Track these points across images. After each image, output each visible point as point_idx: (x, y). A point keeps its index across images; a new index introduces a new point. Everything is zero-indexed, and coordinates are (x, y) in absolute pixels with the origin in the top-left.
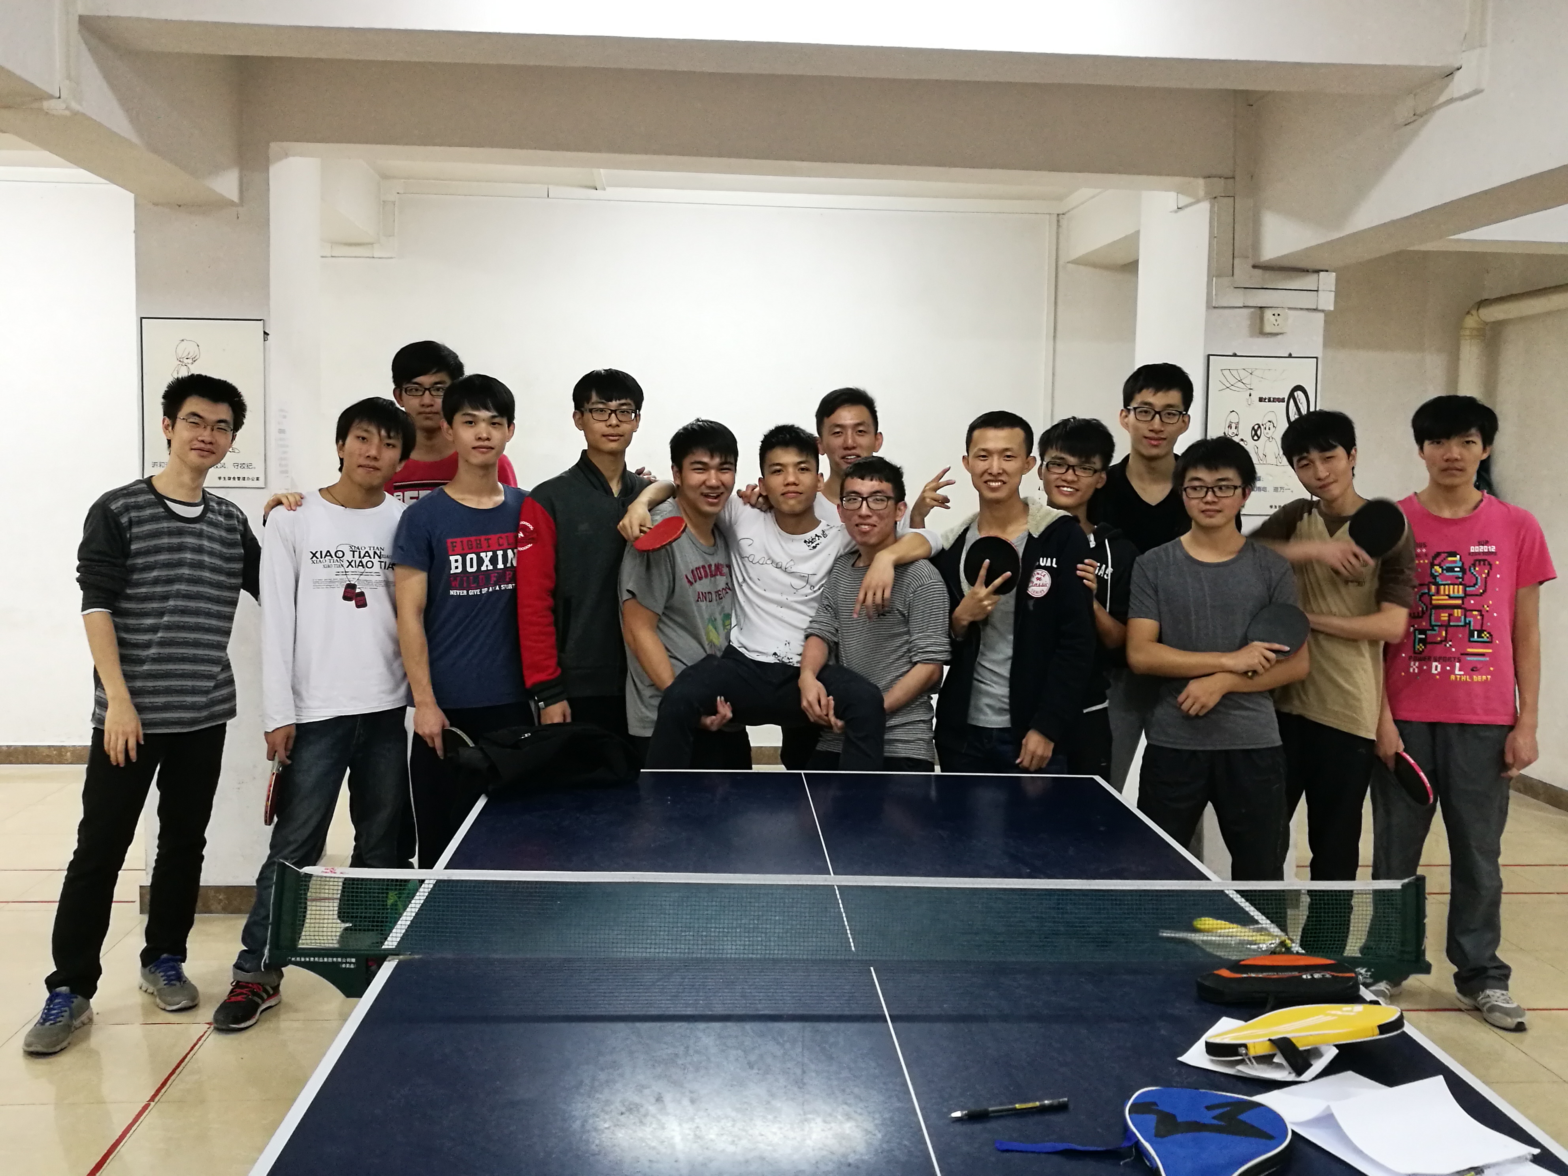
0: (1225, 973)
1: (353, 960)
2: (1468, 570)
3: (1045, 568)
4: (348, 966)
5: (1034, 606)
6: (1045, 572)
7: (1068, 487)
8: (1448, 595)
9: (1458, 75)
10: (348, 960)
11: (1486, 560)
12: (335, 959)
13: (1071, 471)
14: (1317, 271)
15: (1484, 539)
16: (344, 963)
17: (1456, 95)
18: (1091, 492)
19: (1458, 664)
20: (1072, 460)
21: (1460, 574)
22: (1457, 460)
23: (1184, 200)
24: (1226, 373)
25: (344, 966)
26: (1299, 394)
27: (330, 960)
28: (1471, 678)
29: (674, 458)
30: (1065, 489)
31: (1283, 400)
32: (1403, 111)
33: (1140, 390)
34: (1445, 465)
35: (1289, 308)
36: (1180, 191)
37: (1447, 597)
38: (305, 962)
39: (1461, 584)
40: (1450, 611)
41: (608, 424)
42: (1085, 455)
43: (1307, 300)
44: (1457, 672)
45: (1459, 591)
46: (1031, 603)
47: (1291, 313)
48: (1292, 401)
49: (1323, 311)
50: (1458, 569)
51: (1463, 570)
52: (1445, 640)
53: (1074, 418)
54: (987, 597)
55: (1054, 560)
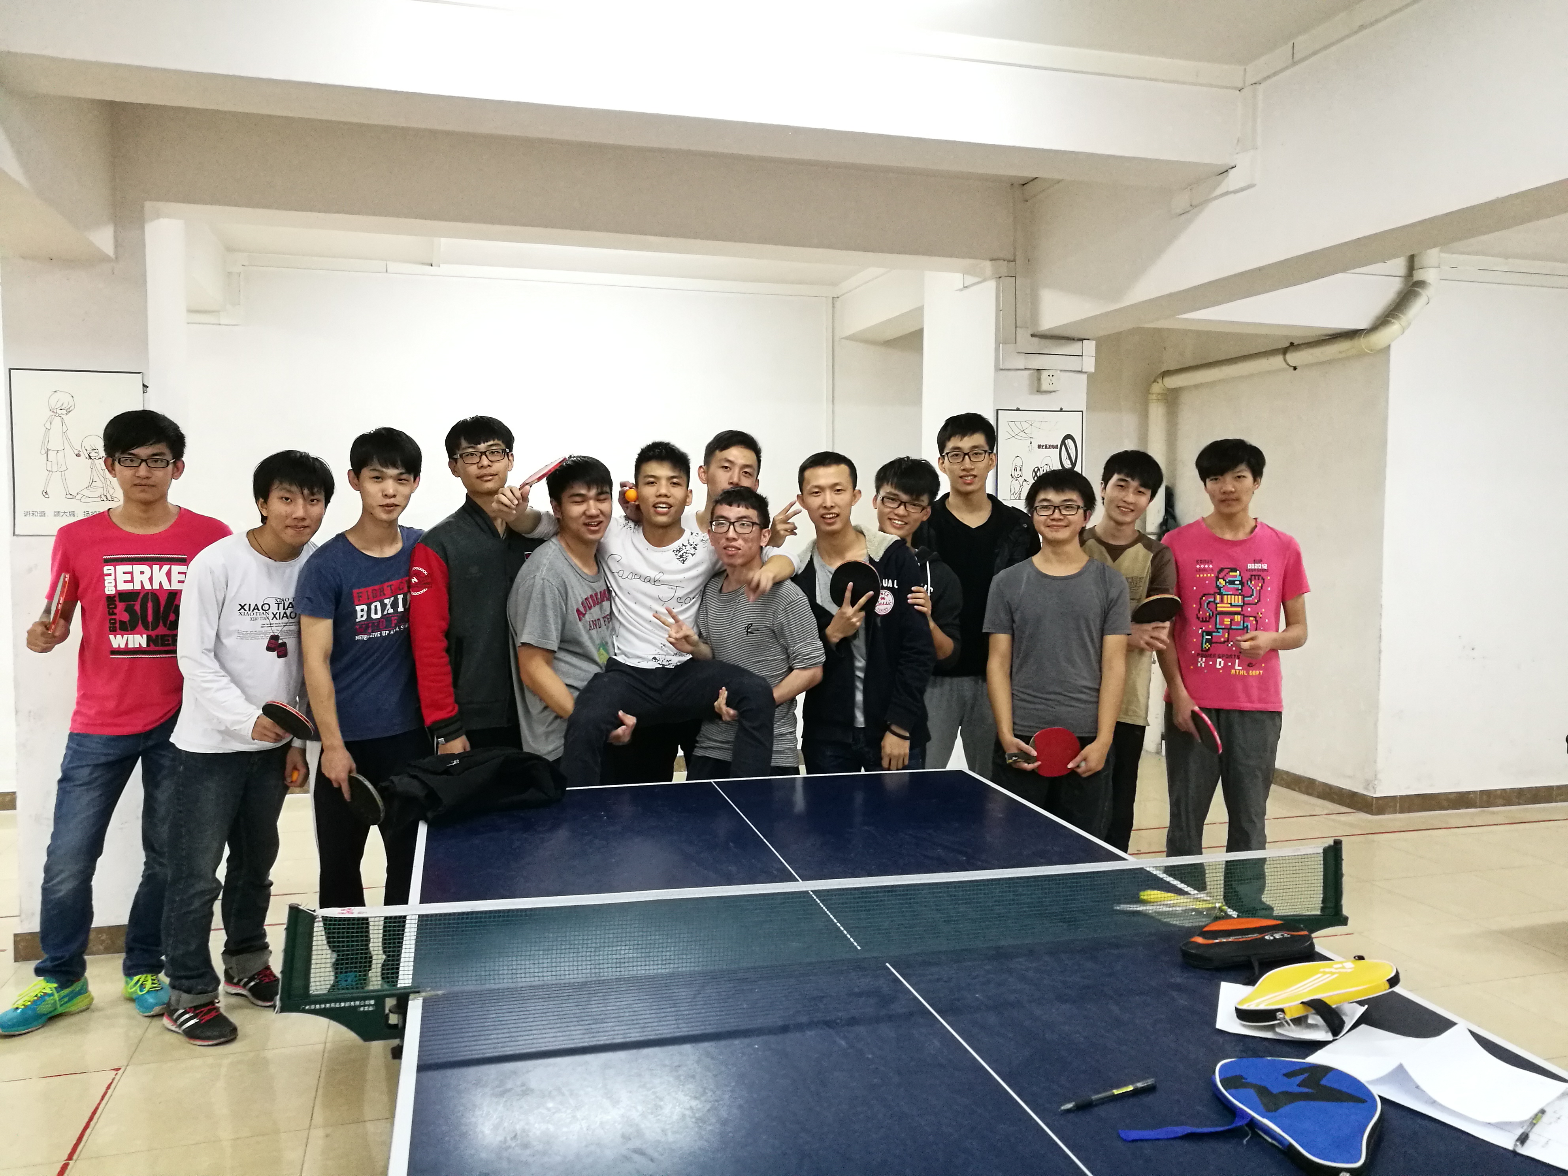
0: (1200, 940)
1: (372, 1002)
2: (1246, 584)
3: (887, 588)
4: (366, 1009)
5: (881, 622)
6: (888, 592)
7: (899, 520)
8: (1231, 604)
9: (1232, 172)
10: (367, 1002)
11: (1260, 575)
12: (352, 1003)
13: (902, 507)
14: (1082, 340)
15: (1258, 558)
16: (362, 1006)
17: (1231, 189)
18: (918, 524)
19: (1237, 661)
20: (904, 497)
21: (1240, 587)
22: (1231, 492)
23: (970, 280)
24: (1012, 424)
25: (362, 1009)
26: (1069, 442)
27: (348, 1004)
28: (1247, 672)
29: (551, 494)
30: (896, 522)
31: (1056, 447)
32: (1181, 201)
33: (949, 439)
34: (1224, 497)
35: (1061, 371)
36: (966, 272)
37: (1229, 605)
38: (320, 1009)
39: (1240, 594)
40: (1232, 616)
41: (480, 465)
42: (915, 493)
43: (1074, 363)
44: (1237, 667)
45: (1238, 600)
46: (879, 620)
47: (1063, 374)
48: (1063, 447)
49: (1086, 373)
50: (1238, 582)
51: (1242, 583)
52: (1228, 641)
53: (908, 457)
54: (854, 615)
55: (895, 581)
